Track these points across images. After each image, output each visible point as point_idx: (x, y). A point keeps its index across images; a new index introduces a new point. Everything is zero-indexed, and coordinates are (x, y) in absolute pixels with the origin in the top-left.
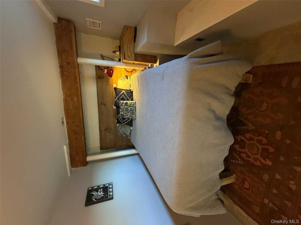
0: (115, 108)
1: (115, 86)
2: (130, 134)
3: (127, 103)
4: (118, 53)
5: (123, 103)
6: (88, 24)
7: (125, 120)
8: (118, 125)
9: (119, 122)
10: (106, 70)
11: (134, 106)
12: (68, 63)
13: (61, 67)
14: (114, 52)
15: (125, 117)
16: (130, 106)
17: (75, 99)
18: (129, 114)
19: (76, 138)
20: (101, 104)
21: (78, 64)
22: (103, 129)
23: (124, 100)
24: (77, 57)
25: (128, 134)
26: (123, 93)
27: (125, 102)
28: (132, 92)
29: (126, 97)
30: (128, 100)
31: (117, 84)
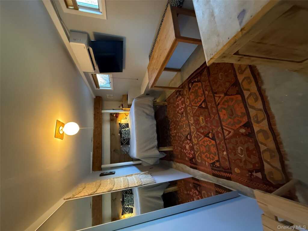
0: (119, 134)
1: (119, 122)
2: (129, 151)
3: (125, 130)
4: (121, 107)
5: (123, 130)
6: (107, 96)
7: (125, 141)
8: (121, 146)
9: (122, 144)
10: (115, 115)
11: (129, 131)
12: (98, 113)
13: (95, 115)
14: (120, 107)
15: (125, 138)
16: (127, 131)
17: (99, 129)
18: (127, 136)
19: (97, 151)
20: (112, 134)
21: (102, 113)
22: (113, 150)
23: (124, 128)
24: (102, 110)
25: (128, 151)
26: (124, 125)
27: (124, 129)
28: (128, 124)
29: (125, 127)
30: (126, 128)
31: (121, 121)
